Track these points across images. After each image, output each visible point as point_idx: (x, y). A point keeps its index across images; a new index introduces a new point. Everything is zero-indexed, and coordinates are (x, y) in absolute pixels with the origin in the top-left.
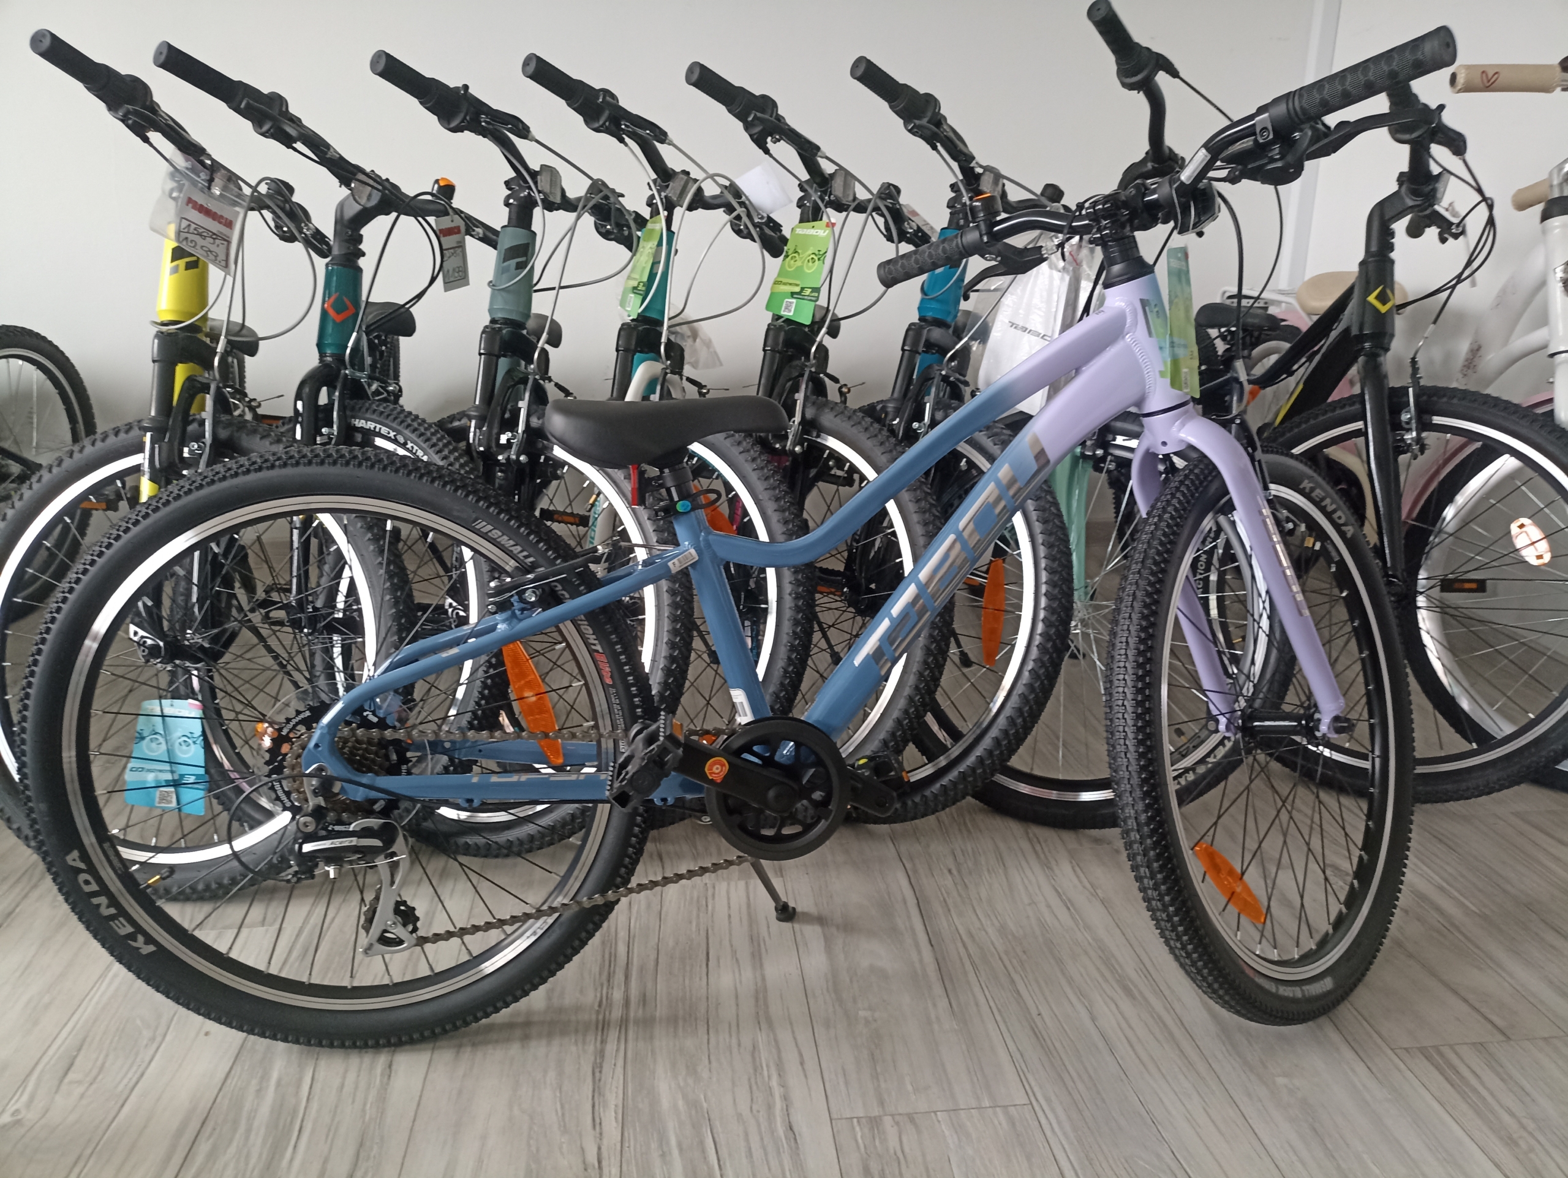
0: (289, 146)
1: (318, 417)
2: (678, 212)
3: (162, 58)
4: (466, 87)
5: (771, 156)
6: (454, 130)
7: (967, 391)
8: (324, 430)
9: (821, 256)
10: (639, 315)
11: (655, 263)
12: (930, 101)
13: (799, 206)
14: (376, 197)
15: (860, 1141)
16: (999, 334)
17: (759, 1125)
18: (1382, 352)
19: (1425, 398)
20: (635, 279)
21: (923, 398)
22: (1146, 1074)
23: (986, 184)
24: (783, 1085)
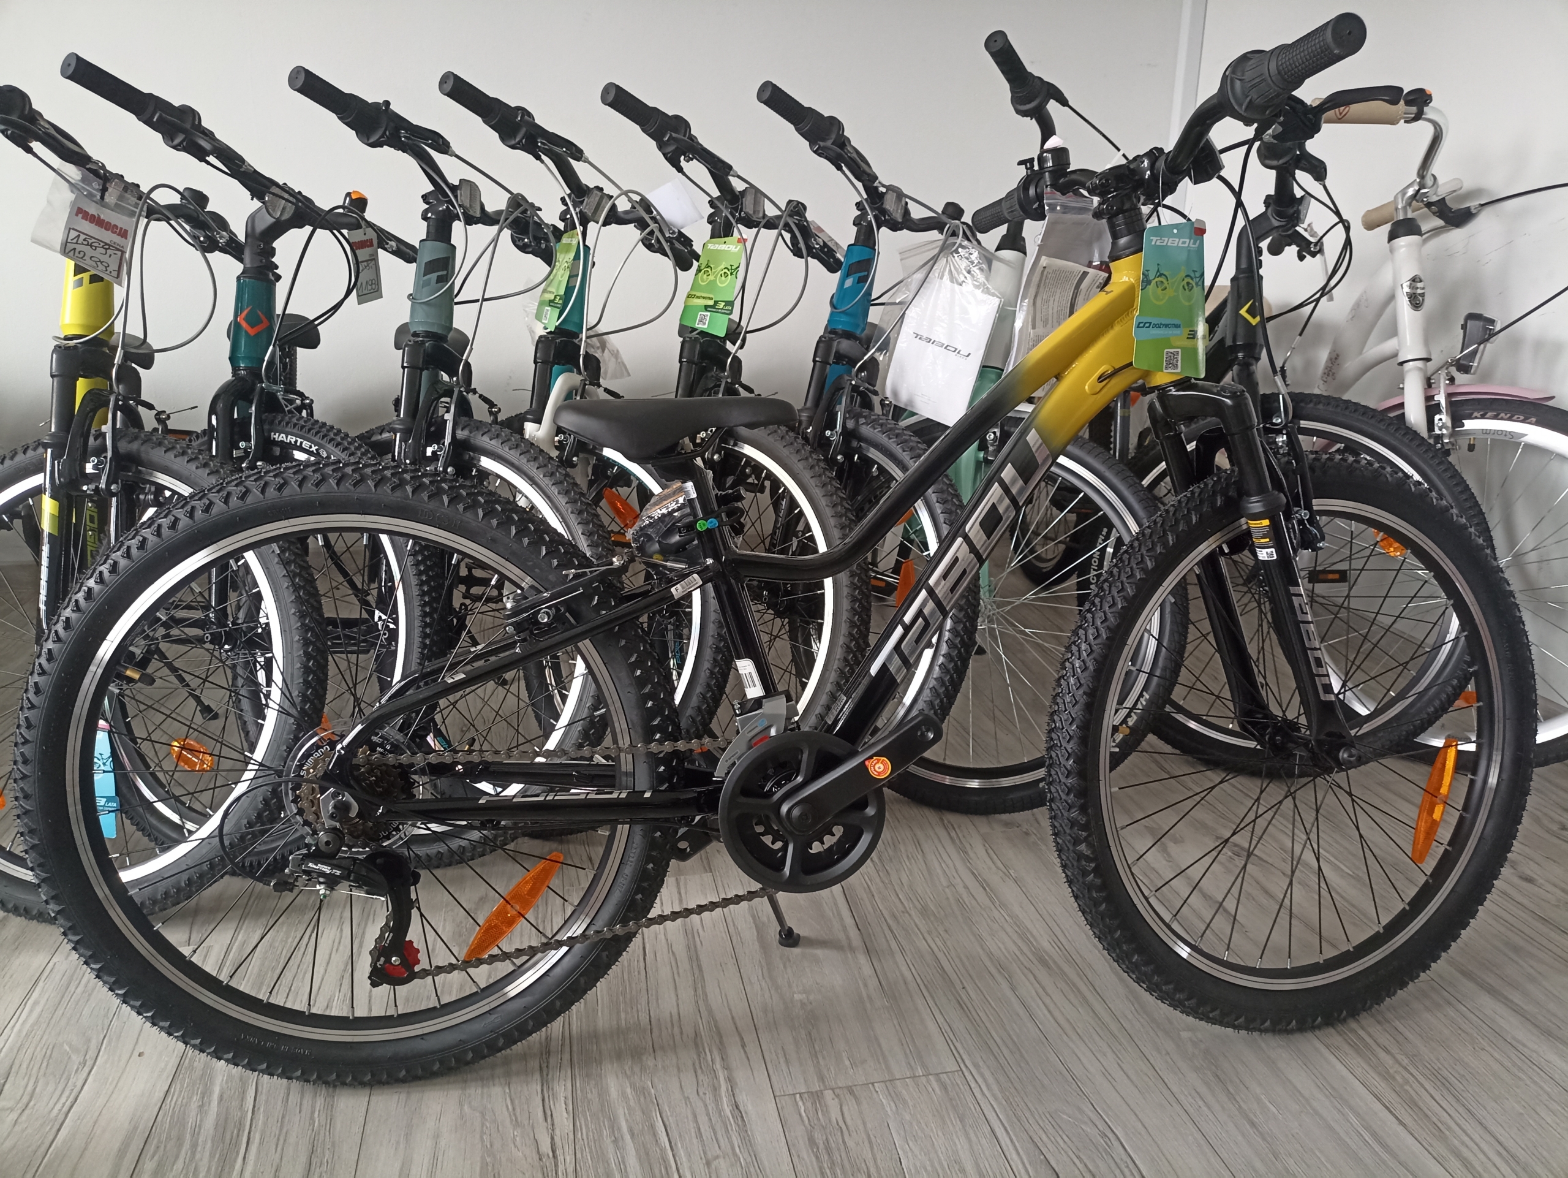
0: (202, 159)
1: (236, 430)
2: (592, 227)
3: (69, 69)
4: (387, 103)
5: (684, 174)
6: (373, 145)
7: (876, 399)
8: (242, 444)
9: (733, 271)
10: (556, 328)
11: (572, 276)
12: (834, 124)
13: (709, 222)
14: (290, 210)
15: (803, 1114)
16: (904, 345)
17: (706, 1106)
18: (1252, 362)
19: (1293, 404)
20: (551, 293)
21: (834, 407)
22: (1065, 1037)
23: (890, 204)
24: (726, 1067)
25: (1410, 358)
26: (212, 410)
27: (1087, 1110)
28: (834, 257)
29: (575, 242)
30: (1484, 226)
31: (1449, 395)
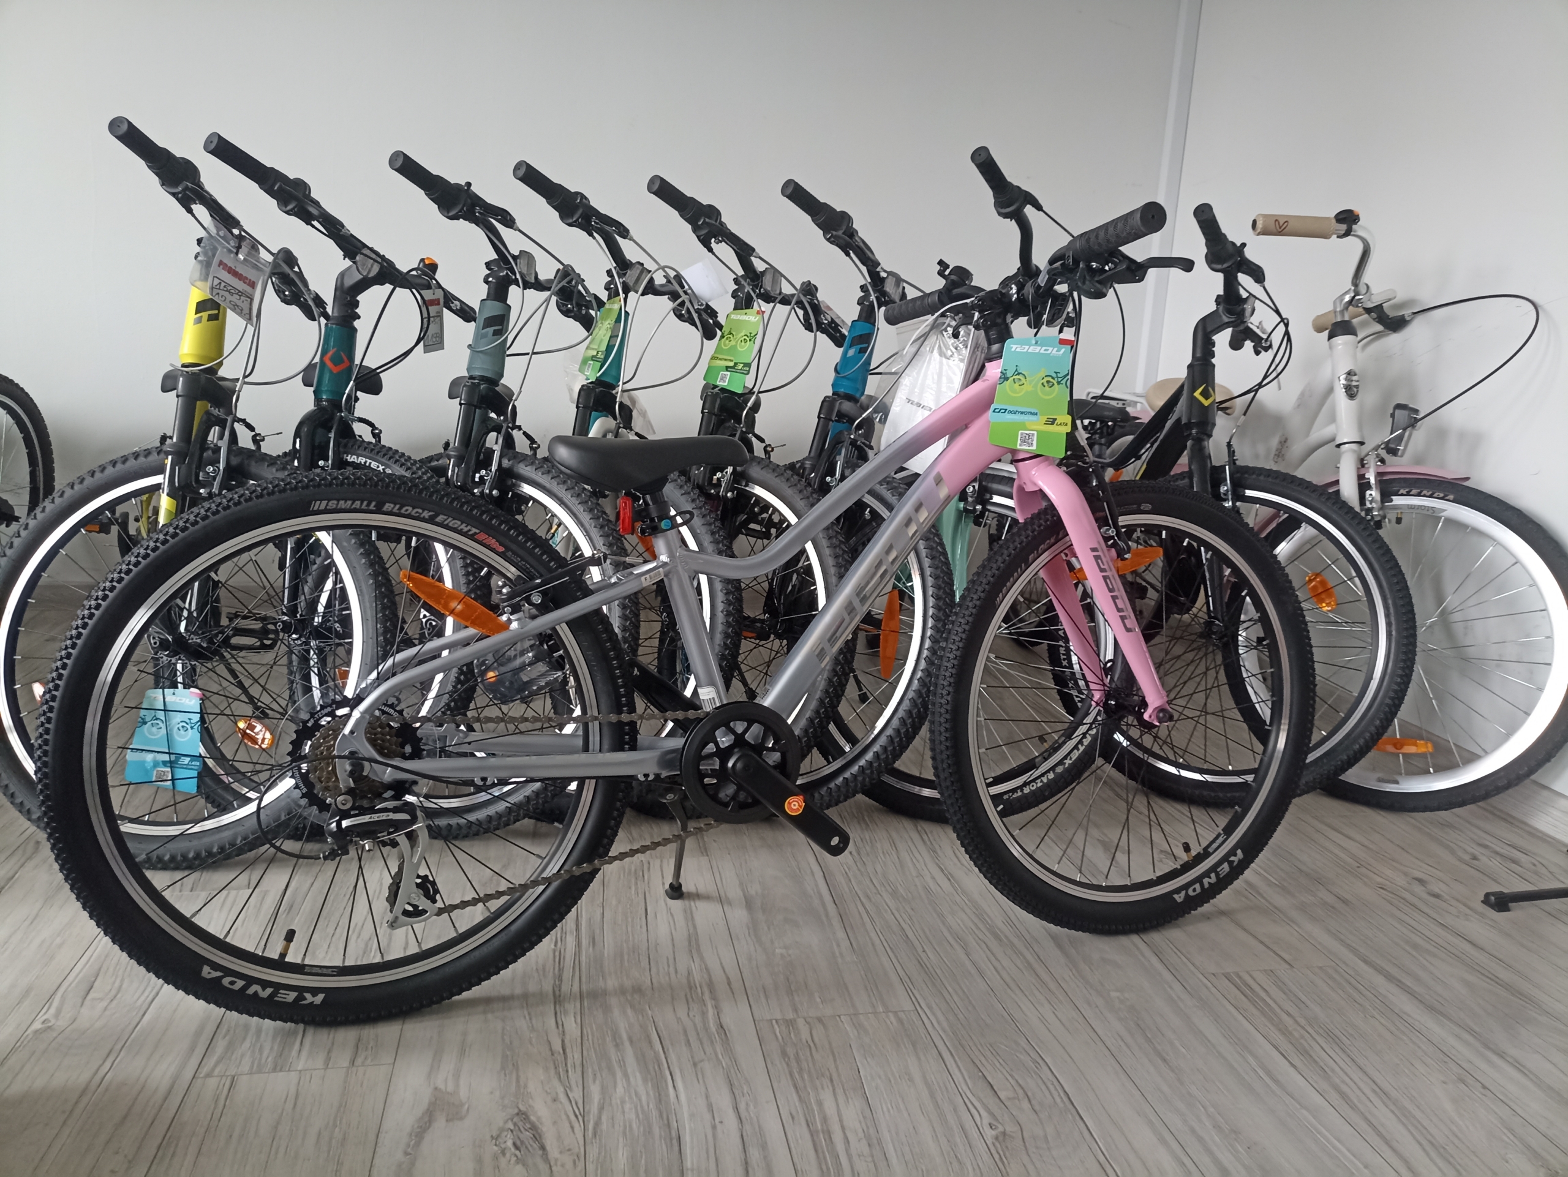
0: (308, 223)
1: (316, 452)
2: (631, 294)
3: (213, 146)
4: (469, 184)
5: (714, 254)
6: (451, 218)
7: (871, 453)
8: (321, 463)
9: (752, 338)
10: (597, 379)
11: (613, 336)
12: (844, 217)
13: (733, 297)
14: (376, 269)
15: (778, 1034)
16: (897, 408)
17: (695, 1025)
18: (1205, 437)
19: (1238, 475)
20: (593, 349)
21: (835, 457)
22: (1009, 990)
23: (889, 287)
24: (714, 998)
25: (1345, 441)
26: (297, 434)
27: (1023, 1042)
28: (840, 332)
29: (616, 307)
30: (1416, 333)
31: (1379, 475)
